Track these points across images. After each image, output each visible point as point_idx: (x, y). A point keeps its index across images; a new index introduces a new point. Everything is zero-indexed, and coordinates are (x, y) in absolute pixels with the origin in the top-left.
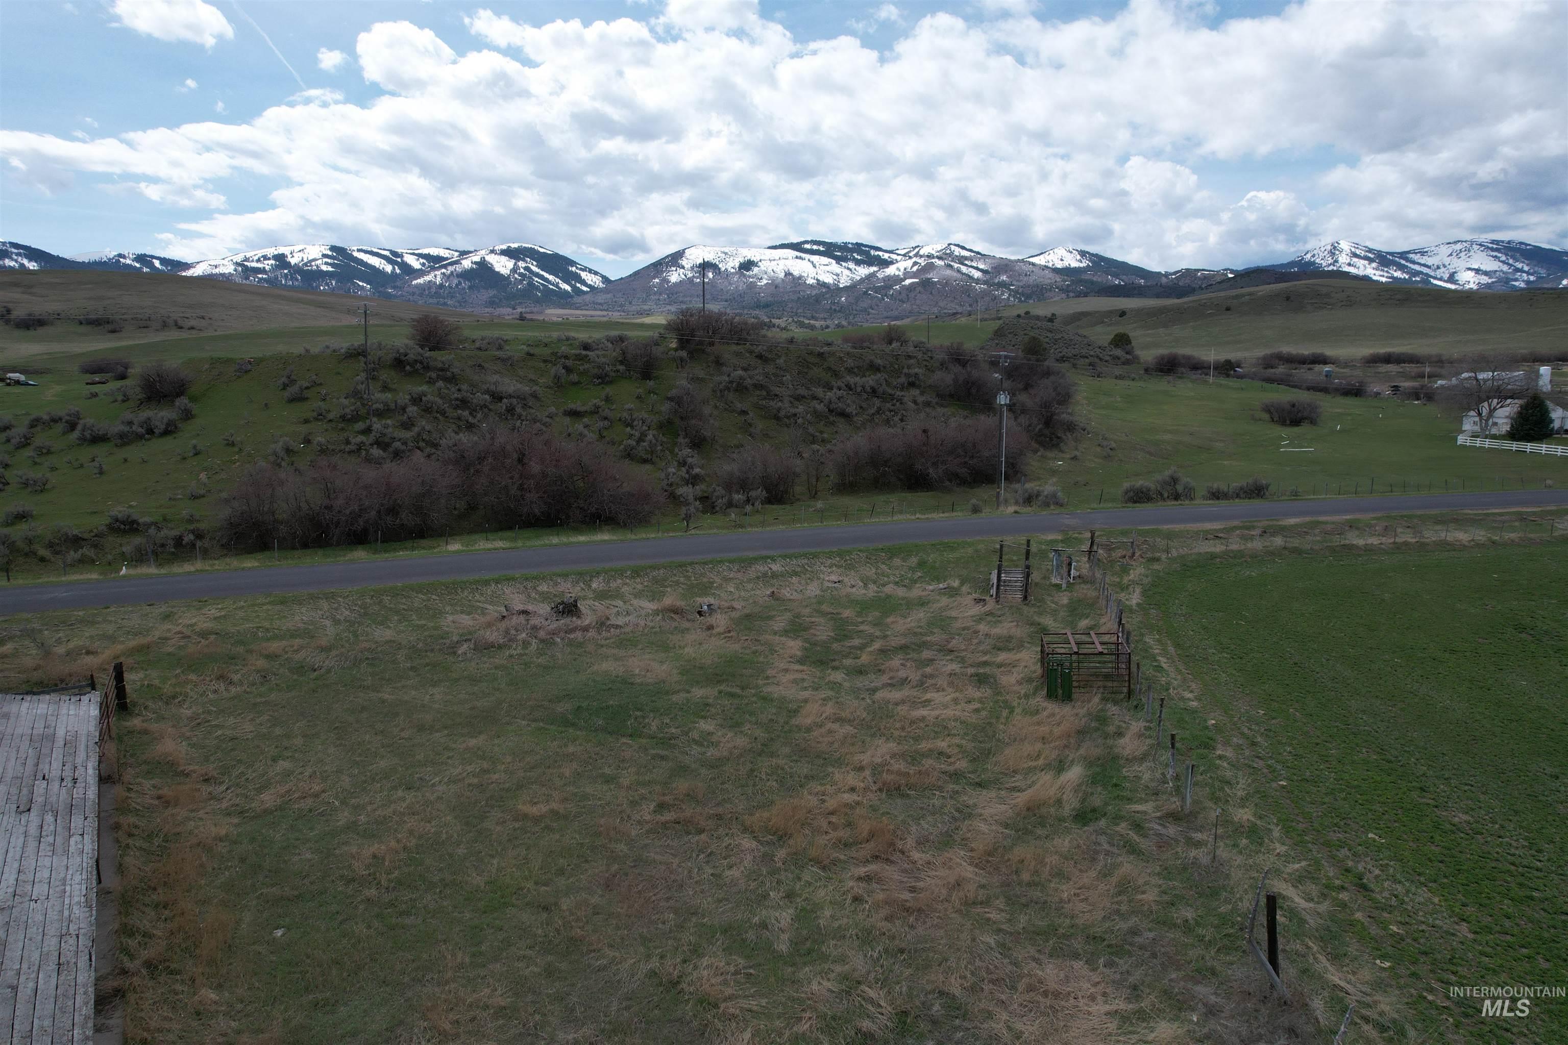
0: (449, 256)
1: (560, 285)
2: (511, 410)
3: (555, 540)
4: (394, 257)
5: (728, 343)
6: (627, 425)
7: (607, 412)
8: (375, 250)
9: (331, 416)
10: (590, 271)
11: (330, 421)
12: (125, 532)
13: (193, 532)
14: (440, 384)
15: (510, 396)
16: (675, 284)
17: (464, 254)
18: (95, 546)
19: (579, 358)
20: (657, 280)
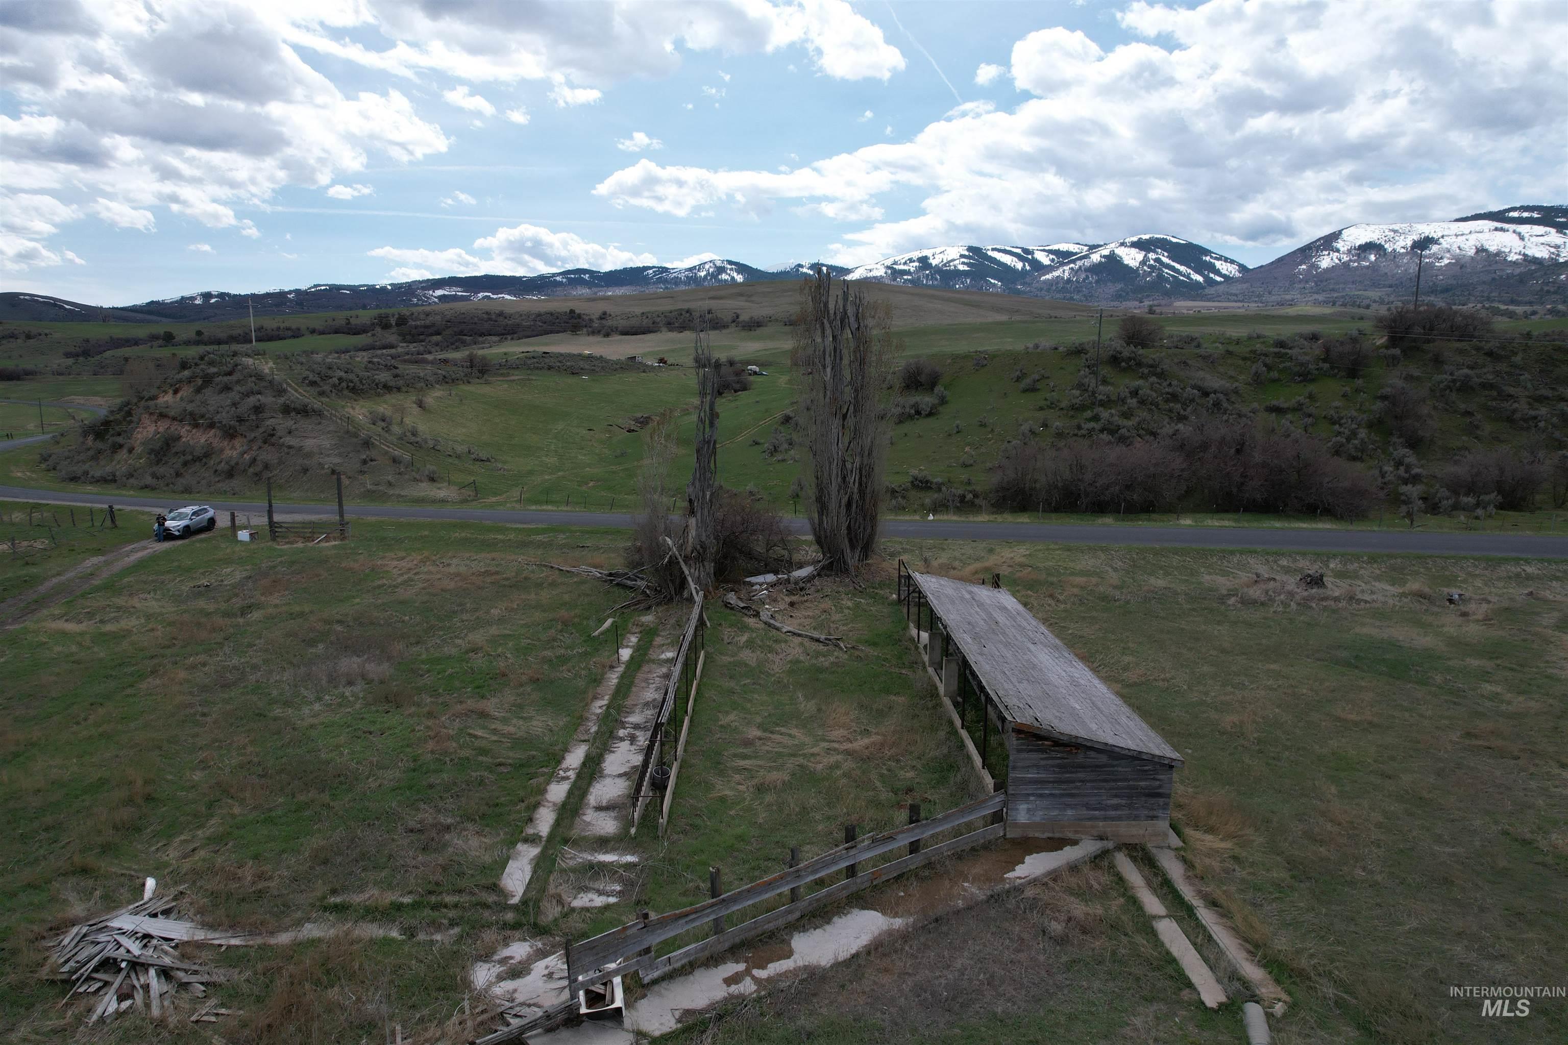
0: (1078, 251)
1: (1192, 276)
2: (1217, 404)
3: (1278, 524)
4: (1025, 255)
5: (1449, 340)
6: (1334, 423)
7: (1312, 410)
8: (1008, 248)
9: (1063, 405)
10: (1226, 260)
11: (1062, 409)
12: (922, 489)
13: (971, 492)
14: (1153, 379)
15: (1215, 392)
16: (1327, 270)
17: (1093, 248)
18: (904, 497)
19: (1278, 355)
20: (1304, 267)
